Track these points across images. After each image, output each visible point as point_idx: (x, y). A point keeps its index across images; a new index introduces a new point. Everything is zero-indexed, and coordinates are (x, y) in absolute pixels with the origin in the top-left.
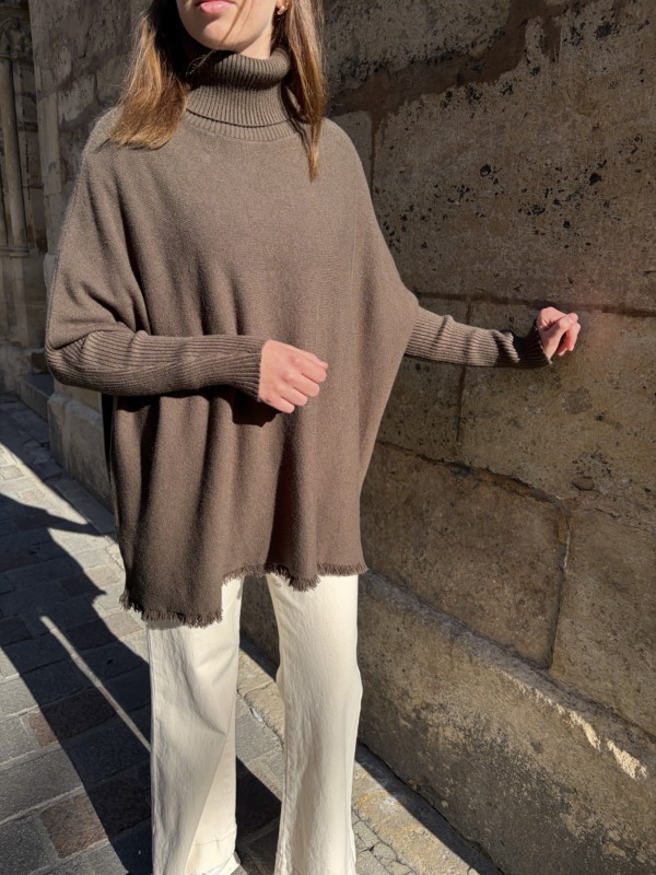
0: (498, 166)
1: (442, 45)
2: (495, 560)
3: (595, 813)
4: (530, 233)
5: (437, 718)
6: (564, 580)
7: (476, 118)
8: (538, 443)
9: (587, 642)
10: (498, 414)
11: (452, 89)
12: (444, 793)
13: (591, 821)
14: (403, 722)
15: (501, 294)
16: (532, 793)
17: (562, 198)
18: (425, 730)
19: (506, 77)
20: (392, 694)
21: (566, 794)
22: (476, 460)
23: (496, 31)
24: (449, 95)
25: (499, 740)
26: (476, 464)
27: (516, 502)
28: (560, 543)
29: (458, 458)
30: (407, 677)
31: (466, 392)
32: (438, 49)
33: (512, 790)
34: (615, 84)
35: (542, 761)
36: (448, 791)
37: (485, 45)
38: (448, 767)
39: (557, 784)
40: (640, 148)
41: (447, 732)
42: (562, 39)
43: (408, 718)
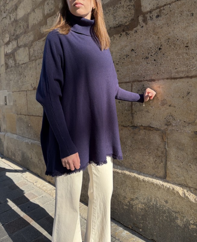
0: (135, 49)
1: (118, 23)
2: (147, 150)
3: (185, 217)
4: (146, 63)
5: (136, 202)
6: (166, 151)
7: (129, 39)
8: (154, 115)
9: (175, 167)
10: (143, 110)
11: (122, 33)
12: (140, 226)
13: (185, 220)
14: (125, 207)
15: (140, 79)
16: (166, 217)
17: (152, 54)
18: (132, 207)
19: (135, 29)
20: (121, 199)
21: (176, 214)
22: (138, 124)
23: (131, 19)
24: (121, 34)
25: (155, 203)
26: (138, 125)
27: (151, 133)
28: (164, 141)
29: (133, 124)
30: (125, 192)
31: (133, 106)
32: (117, 24)
33: (161, 218)
34: (162, 28)
35: (168, 206)
36: (141, 225)
37: (129, 22)
38: (141, 217)
39: (173, 211)
40: (170, 41)
41: (139, 206)
42: (148, 19)
43: (126, 205)
